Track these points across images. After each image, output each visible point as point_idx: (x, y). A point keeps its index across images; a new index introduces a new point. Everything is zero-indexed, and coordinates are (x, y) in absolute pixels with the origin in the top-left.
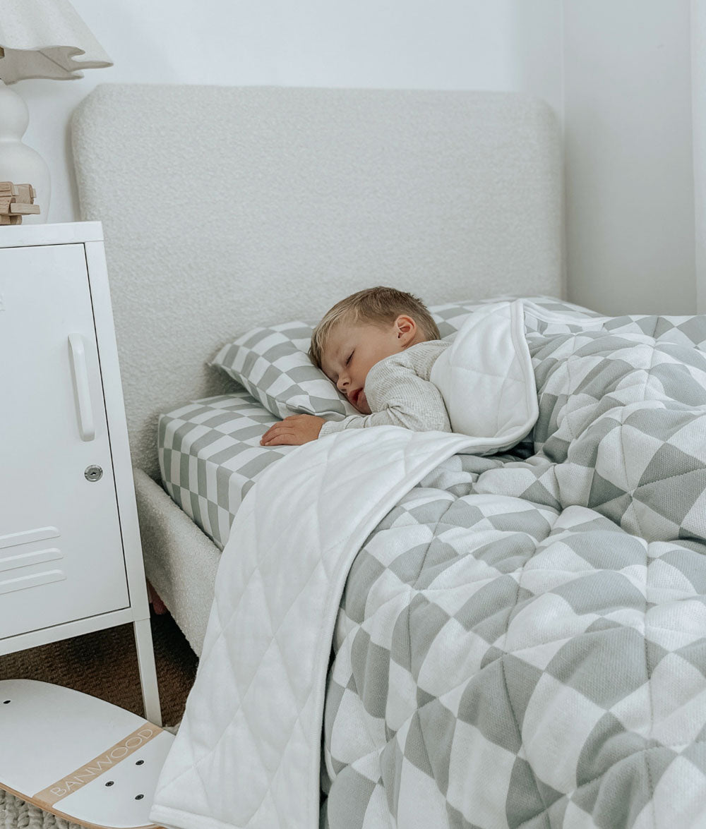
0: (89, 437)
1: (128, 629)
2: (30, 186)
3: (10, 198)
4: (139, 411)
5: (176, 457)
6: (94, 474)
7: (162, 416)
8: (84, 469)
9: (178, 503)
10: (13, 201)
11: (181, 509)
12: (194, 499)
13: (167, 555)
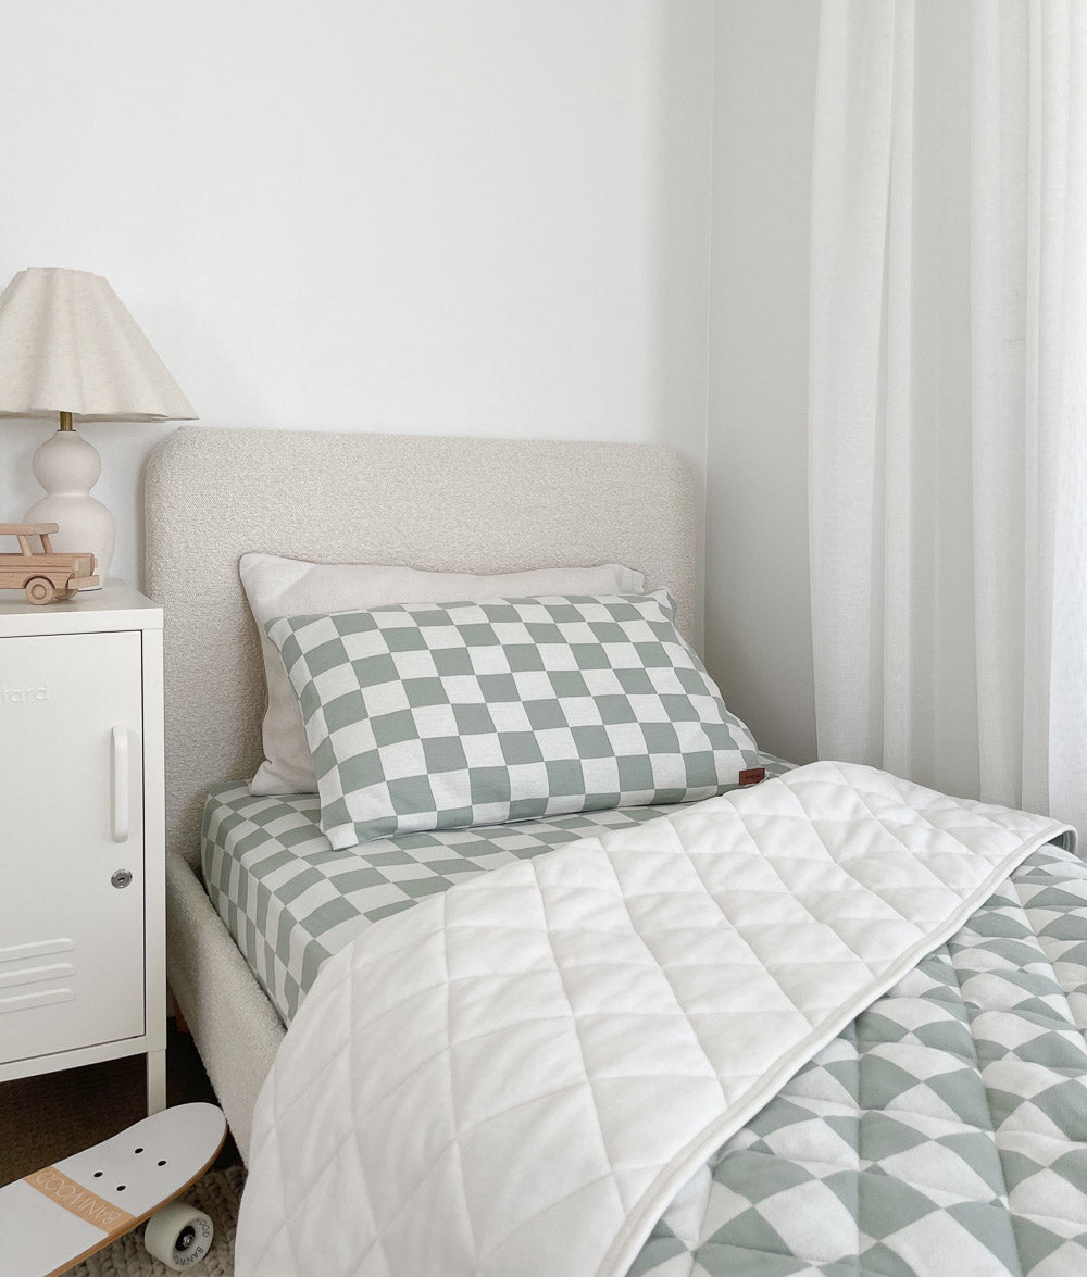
0: (119, 839)
1: (141, 1060)
2: (93, 555)
3: (69, 575)
4: (186, 786)
5: (218, 852)
6: (121, 879)
7: (210, 797)
8: (112, 873)
9: (215, 906)
10: (72, 577)
11: (218, 915)
12: (232, 908)
13: (196, 970)
